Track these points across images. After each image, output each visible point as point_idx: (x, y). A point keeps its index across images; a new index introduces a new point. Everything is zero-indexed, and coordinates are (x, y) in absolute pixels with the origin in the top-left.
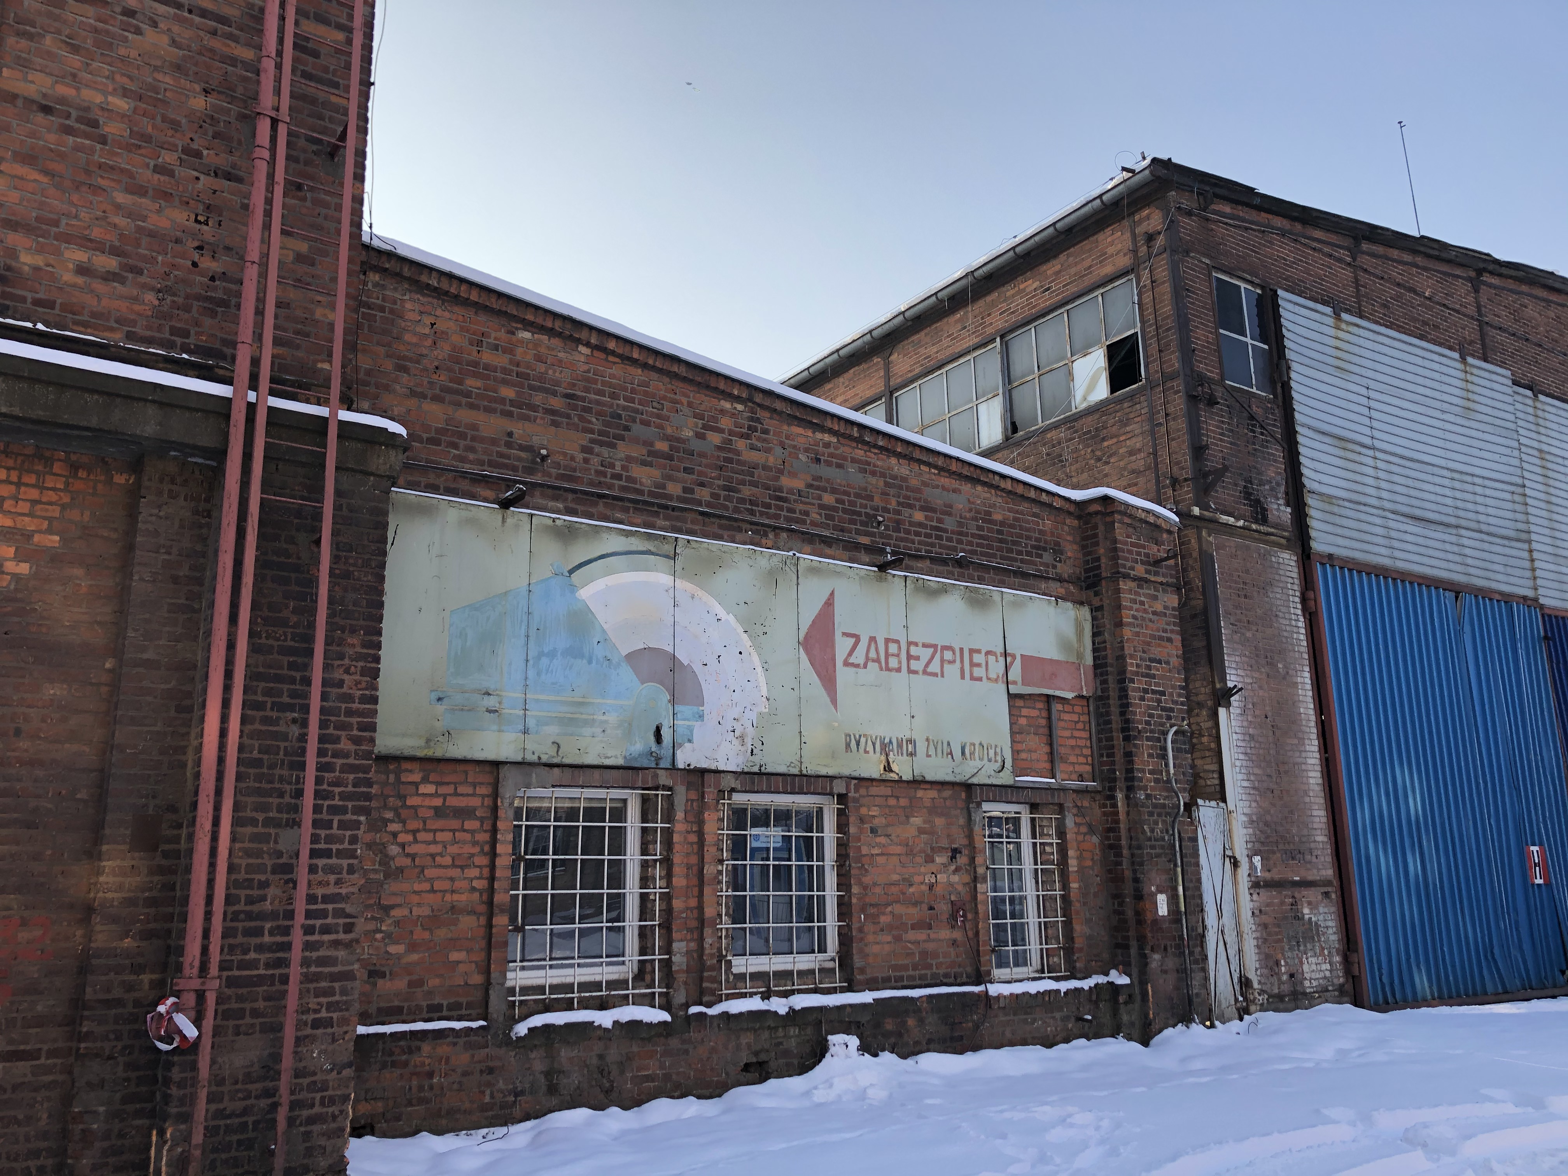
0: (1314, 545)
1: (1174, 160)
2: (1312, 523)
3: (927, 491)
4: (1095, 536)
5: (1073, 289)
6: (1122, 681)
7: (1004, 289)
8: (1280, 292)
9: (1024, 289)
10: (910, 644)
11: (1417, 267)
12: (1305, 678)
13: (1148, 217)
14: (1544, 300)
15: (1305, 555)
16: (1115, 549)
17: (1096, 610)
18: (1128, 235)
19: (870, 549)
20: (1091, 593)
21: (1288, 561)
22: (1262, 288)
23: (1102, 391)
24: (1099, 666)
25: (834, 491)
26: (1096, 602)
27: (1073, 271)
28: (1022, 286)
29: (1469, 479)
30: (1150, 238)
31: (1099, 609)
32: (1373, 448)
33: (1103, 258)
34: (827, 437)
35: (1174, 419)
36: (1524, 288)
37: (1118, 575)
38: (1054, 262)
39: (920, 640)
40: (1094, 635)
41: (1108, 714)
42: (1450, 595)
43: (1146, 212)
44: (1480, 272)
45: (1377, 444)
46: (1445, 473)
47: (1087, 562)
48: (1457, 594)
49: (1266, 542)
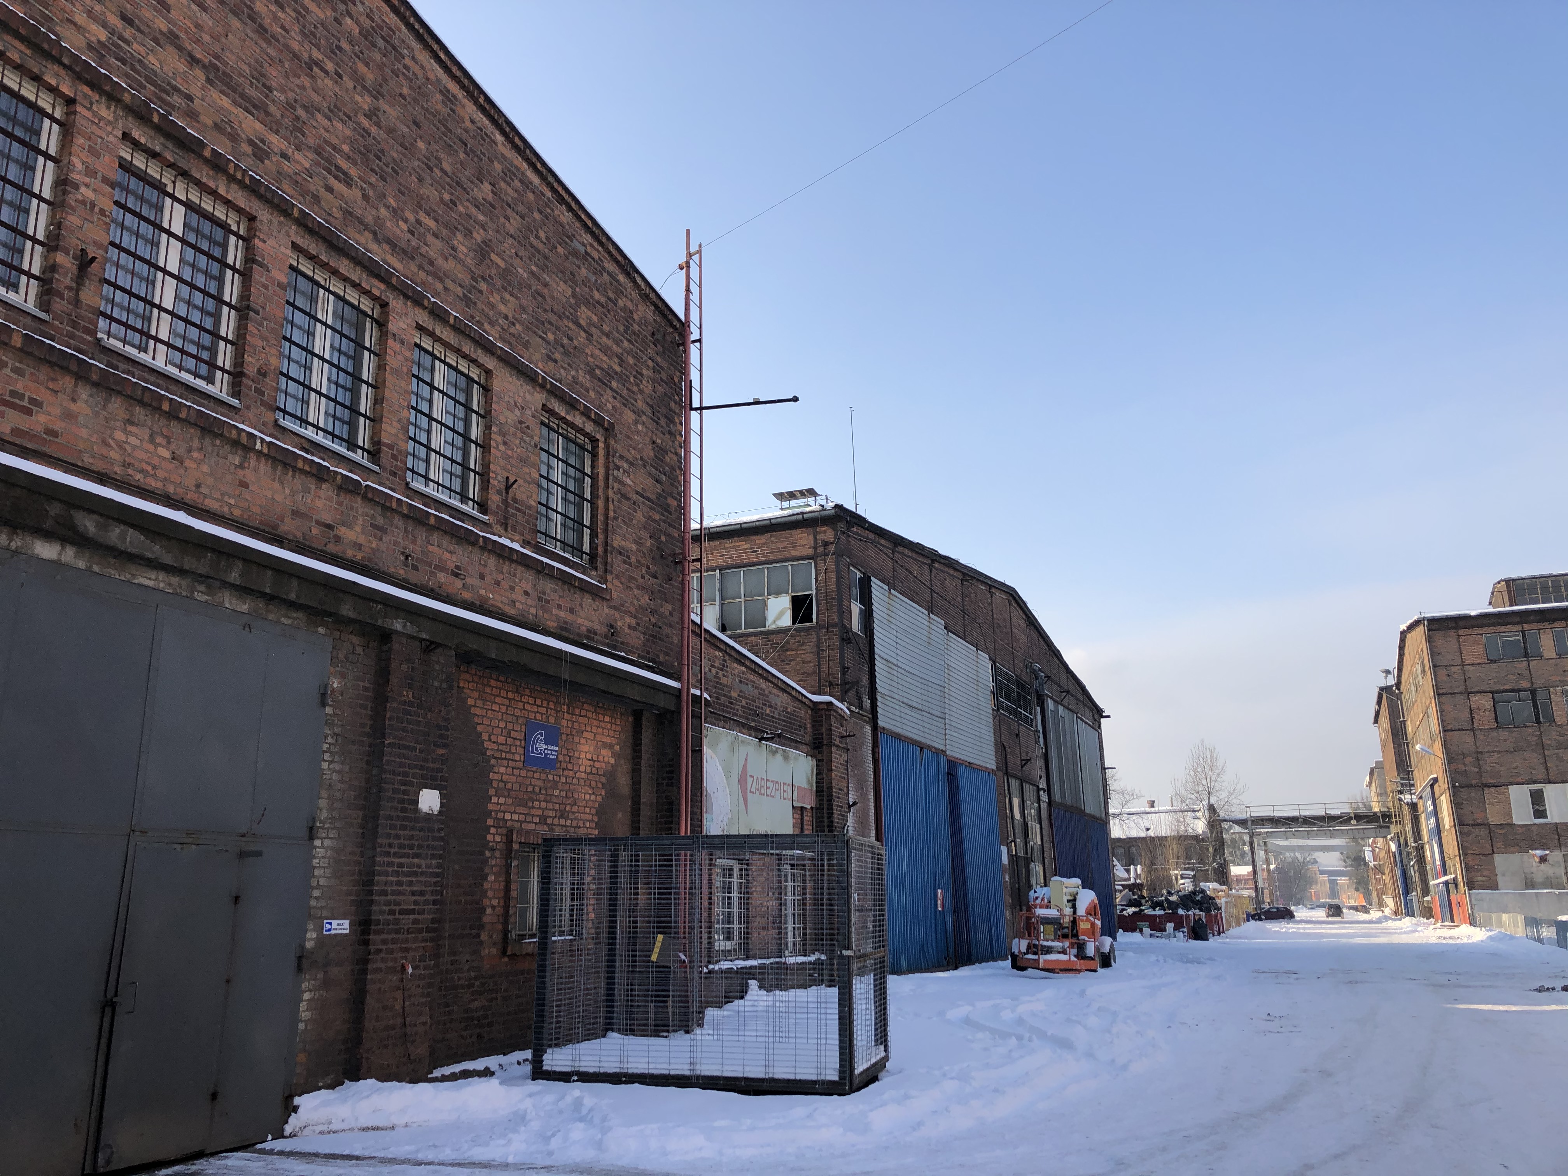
0: (879, 722)
1: (845, 506)
2: (879, 710)
3: (770, 696)
4: (821, 721)
5: (771, 557)
6: (830, 800)
7: (725, 541)
8: (872, 578)
9: (738, 546)
10: (767, 780)
11: (912, 558)
12: (871, 796)
13: (825, 532)
14: (952, 575)
15: (875, 727)
16: (831, 730)
17: (818, 761)
18: (811, 537)
19: (755, 729)
20: (816, 751)
21: (868, 729)
22: (864, 574)
23: (786, 621)
24: (819, 792)
25: (746, 698)
26: (819, 757)
27: (774, 546)
28: (737, 544)
29: (926, 682)
30: (826, 544)
31: (822, 760)
32: (897, 666)
33: (794, 545)
34: (743, 669)
35: (832, 649)
36: (946, 569)
37: (830, 744)
38: (762, 537)
39: (770, 779)
40: (817, 774)
41: (823, 817)
42: (919, 749)
43: (824, 529)
44: (933, 561)
45: (899, 664)
46: (919, 679)
47: (815, 734)
48: (922, 749)
49: (862, 720)
